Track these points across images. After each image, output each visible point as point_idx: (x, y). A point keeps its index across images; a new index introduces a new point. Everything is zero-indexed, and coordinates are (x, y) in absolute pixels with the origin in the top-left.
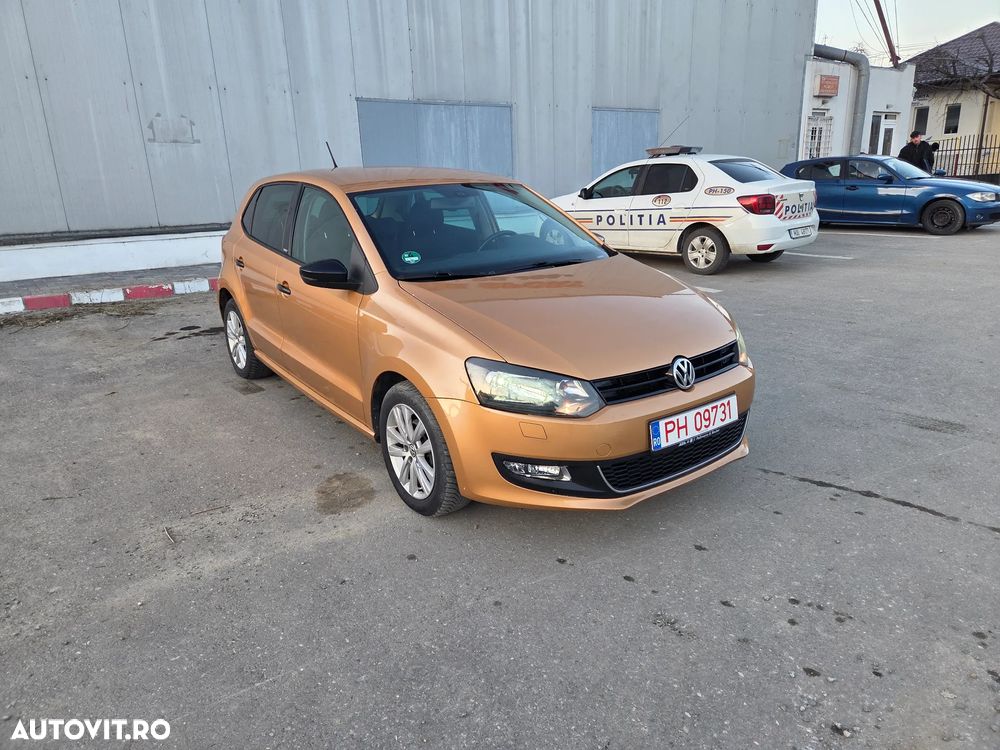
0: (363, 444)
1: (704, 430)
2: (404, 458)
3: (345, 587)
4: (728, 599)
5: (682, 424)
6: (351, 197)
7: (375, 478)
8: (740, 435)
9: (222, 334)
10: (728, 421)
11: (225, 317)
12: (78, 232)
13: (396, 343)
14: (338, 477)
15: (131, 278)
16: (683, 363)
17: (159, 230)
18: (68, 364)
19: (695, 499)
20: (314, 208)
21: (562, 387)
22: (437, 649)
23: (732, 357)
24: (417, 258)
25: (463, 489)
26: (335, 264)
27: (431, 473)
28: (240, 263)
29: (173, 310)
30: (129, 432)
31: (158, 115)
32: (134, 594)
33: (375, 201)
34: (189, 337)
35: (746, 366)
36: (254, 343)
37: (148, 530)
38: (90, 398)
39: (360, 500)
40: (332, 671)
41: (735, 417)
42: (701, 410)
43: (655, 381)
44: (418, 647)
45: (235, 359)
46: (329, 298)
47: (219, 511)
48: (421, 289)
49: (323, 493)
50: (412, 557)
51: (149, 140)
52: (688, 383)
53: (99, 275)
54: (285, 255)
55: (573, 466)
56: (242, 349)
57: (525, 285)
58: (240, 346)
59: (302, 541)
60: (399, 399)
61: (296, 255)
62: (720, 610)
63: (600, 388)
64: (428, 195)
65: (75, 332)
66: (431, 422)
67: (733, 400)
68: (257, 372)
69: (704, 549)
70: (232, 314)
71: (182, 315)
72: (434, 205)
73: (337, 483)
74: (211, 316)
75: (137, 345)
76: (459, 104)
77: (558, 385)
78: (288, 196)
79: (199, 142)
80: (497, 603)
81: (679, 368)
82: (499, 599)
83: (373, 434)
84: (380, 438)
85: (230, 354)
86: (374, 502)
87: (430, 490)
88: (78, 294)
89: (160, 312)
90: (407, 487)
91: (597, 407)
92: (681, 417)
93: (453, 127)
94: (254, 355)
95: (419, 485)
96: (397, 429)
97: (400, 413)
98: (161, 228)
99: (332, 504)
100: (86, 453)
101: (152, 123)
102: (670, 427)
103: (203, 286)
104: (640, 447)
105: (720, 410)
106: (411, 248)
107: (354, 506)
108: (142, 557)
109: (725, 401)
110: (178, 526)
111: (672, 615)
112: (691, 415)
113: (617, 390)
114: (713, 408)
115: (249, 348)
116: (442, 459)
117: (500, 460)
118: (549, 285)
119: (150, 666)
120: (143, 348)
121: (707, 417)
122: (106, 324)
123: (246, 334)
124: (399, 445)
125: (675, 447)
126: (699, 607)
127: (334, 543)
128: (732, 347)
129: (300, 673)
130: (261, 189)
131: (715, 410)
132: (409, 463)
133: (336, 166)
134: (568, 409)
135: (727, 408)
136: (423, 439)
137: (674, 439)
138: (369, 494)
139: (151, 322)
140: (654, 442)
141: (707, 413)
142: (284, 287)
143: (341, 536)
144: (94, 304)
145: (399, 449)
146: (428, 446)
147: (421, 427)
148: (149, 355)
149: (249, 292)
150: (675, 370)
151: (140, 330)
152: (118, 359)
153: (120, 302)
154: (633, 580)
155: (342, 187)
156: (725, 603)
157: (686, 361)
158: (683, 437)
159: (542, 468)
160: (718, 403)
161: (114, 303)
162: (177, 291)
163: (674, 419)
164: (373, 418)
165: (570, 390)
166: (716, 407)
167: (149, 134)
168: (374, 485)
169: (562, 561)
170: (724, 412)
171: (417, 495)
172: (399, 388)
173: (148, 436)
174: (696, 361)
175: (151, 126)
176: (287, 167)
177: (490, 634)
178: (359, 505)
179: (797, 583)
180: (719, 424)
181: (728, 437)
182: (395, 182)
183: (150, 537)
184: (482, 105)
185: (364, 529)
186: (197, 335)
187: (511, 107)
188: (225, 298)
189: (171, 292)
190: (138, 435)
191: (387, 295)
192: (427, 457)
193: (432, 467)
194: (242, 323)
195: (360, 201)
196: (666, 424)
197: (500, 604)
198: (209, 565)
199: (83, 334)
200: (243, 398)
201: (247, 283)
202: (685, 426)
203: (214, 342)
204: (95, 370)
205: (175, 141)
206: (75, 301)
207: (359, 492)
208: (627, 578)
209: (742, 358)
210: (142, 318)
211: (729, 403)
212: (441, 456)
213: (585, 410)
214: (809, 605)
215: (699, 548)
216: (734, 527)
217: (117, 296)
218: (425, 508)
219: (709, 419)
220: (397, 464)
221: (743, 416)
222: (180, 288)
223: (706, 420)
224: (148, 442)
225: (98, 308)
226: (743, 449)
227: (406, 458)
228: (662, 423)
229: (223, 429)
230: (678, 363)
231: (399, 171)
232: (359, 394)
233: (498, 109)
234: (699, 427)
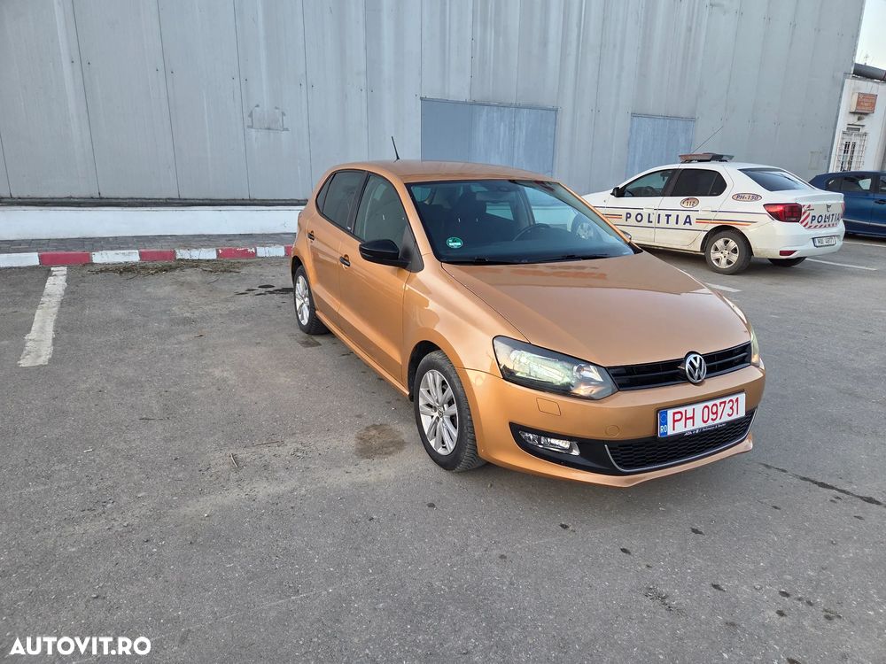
0: (398, 400)
1: (710, 423)
2: (432, 417)
3: (373, 524)
4: (720, 583)
5: (689, 415)
6: (408, 186)
7: (406, 431)
8: (745, 431)
9: (292, 294)
10: (735, 417)
11: (295, 280)
12: (186, 199)
13: (434, 317)
14: (375, 427)
15: (224, 240)
16: (695, 359)
17: (249, 202)
18: (169, 308)
19: (696, 485)
20: (376, 193)
21: (578, 370)
22: (447, 590)
23: (745, 357)
24: (459, 244)
25: (481, 452)
26: (389, 244)
27: (455, 434)
28: (311, 236)
29: (253, 270)
30: (210, 370)
31: (257, 106)
32: (203, 507)
33: (428, 191)
34: (264, 294)
35: (758, 367)
36: (316, 304)
37: (217, 454)
38: (183, 338)
39: (391, 449)
40: (356, 596)
41: (742, 414)
42: (710, 404)
43: (668, 373)
44: (430, 585)
45: (300, 316)
46: (382, 273)
47: (276, 445)
48: (460, 271)
49: (361, 439)
50: (431, 505)
51: (249, 127)
52: (699, 378)
53: (199, 236)
54: (348, 232)
55: (582, 443)
56: (306, 309)
57: (554, 274)
58: (305, 306)
59: (340, 479)
60: (432, 366)
61: (357, 234)
62: (710, 592)
63: (614, 375)
64: (475, 188)
65: (177, 282)
66: (459, 389)
67: (742, 397)
68: (317, 329)
69: (701, 533)
70: (301, 279)
71: (261, 275)
72: (479, 197)
73: (373, 432)
74: (283, 277)
75: (223, 297)
76: (510, 106)
77: (576, 368)
78: (356, 181)
79: (287, 130)
80: (502, 557)
81: (691, 363)
82: (504, 553)
83: (408, 393)
84: (414, 397)
85: (296, 311)
86: (403, 452)
87: (452, 448)
88: (182, 251)
89: (244, 271)
90: (432, 443)
91: (610, 391)
92: (689, 409)
93: (502, 128)
94: (315, 315)
95: (443, 443)
96: (429, 391)
97: (432, 378)
98: (250, 200)
99: (367, 450)
100: (176, 384)
101: (252, 112)
102: (678, 417)
103: (280, 251)
104: (645, 432)
105: (728, 406)
106: (456, 235)
107: (386, 454)
108: (211, 476)
109: (734, 398)
110: (242, 454)
111: (665, 591)
112: (699, 407)
113: (629, 378)
114: (721, 403)
115: (312, 308)
116: (465, 422)
117: (517, 429)
118: (576, 275)
119: (210, 568)
120: (227, 300)
121: (714, 410)
122: (200, 278)
123: (310, 296)
124: (429, 406)
125: (681, 435)
126: (691, 587)
127: (367, 485)
128: (746, 348)
129: (329, 593)
130: (334, 175)
131: (723, 405)
132: (436, 420)
133: (398, 158)
134: (583, 390)
135: (735, 405)
136: (450, 403)
137: (681, 428)
138: (400, 445)
139: (237, 278)
140: (661, 429)
141: (715, 407)
142: (345, 260)
143: (372, 479)
144: (193, 260)
145: (428, 409)
146: (454, 409)
147: (449, 391)
148: (232, 306)
149: (316, 260)
150: (688, 365)
151: (228, 285)
152: (207, 308)
153: (213, 260)
154: (629, 553)
155: (401, 177)
156: (716, 587)
157: (698, 357)
158: (690, 427)
159: (553, 441)
160: (727, 399)
161: (208, 261)
162: (259, 254)
163: (682, 409)
164: (409, 379)
165: (585, 373)
166: (725, 402)
167: (248, 121)
168: (405, 437)
169: (565, 527)
170: (731, 408)
171: (441, 451)
172: (433, 356)
173: (225, 374)
174: (708, 358)
175: (251, 115)
176: (358, 156)
177: (494, 584)
178: (390, 453)
179: (789, 577)
180: (726, 419)
181: (734, 431)
182: (447, 175)
183: (219, 459)
184: (530, 107)
185: (393, 475)
186: (271, 292)
187: (557, 110)
188: (297, 263)
189: (254, 255)
190: (217, 373)
191: (430, 274)
192: (452, 419)
193: (456, 428)
194: (308, 287)
195: (415, 190)
196: (674, 414)
197: (505, 557)
198: (264, 489)
199: (182, 284)
200: (304, 350)
201: (315, 252)
202: (693, 418)
203: (284, 300)
204: (188, 315)
205: (269, 129)
206: (179, 256)
207: (391, 442)
208: (624, 550)
209: (755, 359)
210: (229, 275)
211: (737, 400)
212: (464, 419)
213: (598, 393)
214: (800, 599)
215: (696, 531)
216: (732, 515)
217: (209, 254)
218: (447, 463)
219: (716, 413)
220: (426, 422)
221: (750, 413)
222: (262, 252)
223: (713, 414)
224: (225, 380)
225: (195, 264)
226: (747, 444)
227: (434, 418)
228: (670, 413)
229: (284, 375)
230: (691, 358)
231: (451, 166)
232: (399, 357)
233: (545, 112)
234: (705, 419)
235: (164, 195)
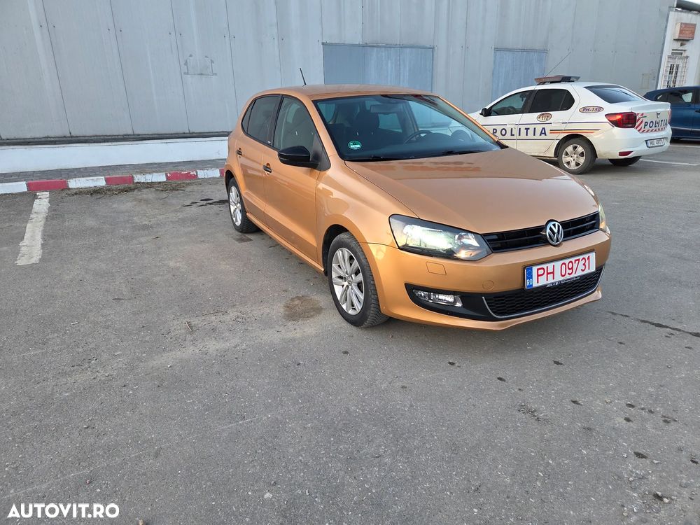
0: (316, 278)
1: (567, 277)
2: (343, 286)
3: (300, 368)
4: (578, 399)
5: (550, 270)
6: (315, 103)
7: (323, 300)
8: (596, 284)
9: (227, 204)
10: (587, 271)
11: (229, 191)
12: (139, 135)
13: (346, 206)
14: (298, 298)
15: (170, 167)
16: (554, 225)
17: (189, 135)
18: (131, 218)
19: (556, 329)
20: (290, 113)
21: (459, 239)
22: (361, 412)
23: (594, 224)
24: (359, 146)
25: (383, 309)
26: (302, 150)
27: (362, 297)
28: (239, 153)
29: (195, 188)
30: (166, 262)
31: (191, 56)
32: (167, 360)
33: (332, 107)
34: (206, 205)
35: (605, 232)
36: (246, 207)
37: (175, 322)
38: (143, 240)
39: (312, 314)
40: (290, 419)
41: (593, 269)
42: (567, 261)
43: (532, 237)
44: (347, 409)
45: (234, 219)
46: (296, 174)
47: (220, 314)
48: (361, 167)
49: (288, 307)
50: (346, 353)
51: (185, 73)
52: (558, 241)
53: (151, 164)
54: (269, 145)
55: (464, 296)
56: (239, 212)
57: (438, 169)
58: (238, 210)
59: (273, 336)
60: (342, 245)
61: (277, 145)
62: (570, 406)
63: (488, 240)
64: (369, 104)
65: (135, 200)
66: (363, 261)
67: (593, 256)
68: (249, 228)
69: (561, 364)
70: (233, 189)
71: (202, 192)
72: (374, 110)
73: (297, 302)
74: (219, 192)
75: (172, 209)
76: (395, 46)
77: (457, 236)
78: (272, 107)
79: (216, 74)
80: (403, 387)
81: (551, 229)
82: (405, 385)
83: (323, 270)
84: (328, 272)
85: (231, 216)
86: (322, 315)
87: (360, 308)
88: (139, 176)
89: (188, 189)
90: (344, 307)
91: (485, 253)
92: (550, 266)
93: (389, 65)
94: (246, 216)
95: (353, 305)
96: (339, 266)
97: (342, 254)
98: (190, 133)
99: (294, 314)
100: (140, 273)
101: (186, 62)
102: (541, 272)
103: (216, 173)
104: (515, 286)
105: (582, 263)
106: (355, 139)
107: (308, 317)
108: (171, 338)
109: (586, 256)
110: (194, 321)
111: (534, 407)
112: (558, 264)
113: (501, 242)
114: (576, 261)
115: (243, 211)
116: (369, 286)
117: (411, 289)
118: (455, 169)
119: (174, 404)
120: (176, 211)
121: (570, 266)
122: (154, 195)
123: (241, 202)
124: (341, 277)
125: (544, 287)
126: (554, 403)
127: (293, 340)
128: (595, 217)
129: (268, 418)
130: (255, 101)
131: (577, 262)
132: (347, 290)
133: (305, 84)
134: (463, 254)
135: (587, 262)
136: (357, 273)
137: (543, 281)
138: (318, 310)
139: (182, 195)
140: (528, 283)
141: (571, 264)
142: (267, 168)
143: (298, 335)
144: (148, 183)
145: (340, 280)
146: (360, 277)
147: (356, 264)
148: (181, 215)
149: (246, 175)
150: (548, 231)
151: (176, 200)
152: (161, 217)
153: (164, 182)
154: (504, 380)
155: (309, 96)
156: (574, 402)
157: (557, 223)
158: (551, 280)
159: (441, 297)
160: (581, 257)
161: (160, 183)
162: (199, 176)
163: (544, 266)
164: (323, 259)
165: (465, 241)
166: (579, 260)
167: (184, 69)
168: (322, 304)
169: (452, 364)
170: (584, 264)
171: (351, 312)
172: (342, 237)
173: (178, 264)
174: (565, 225)
175: (186, 64)
176: (274, 85)
177: (398, 407)
178: (312, 316)
179: (633, 393)
180: (580, 273)
181: (586, 284)
182: (347, 93)
183: (177, 326)
184: (412, 47)
185: (314, 332)
186: (211, 204)
187: (433, 48)
188: (229, 177)
189: (196, 177)
190: (172, 264)
191: (337, 170)
192: (359, 285)
193: (362, 292)
194: (240, 195)
195: (322, 106)
196: (538, 270)
197: (406, 387)
198: (213, 346)
199: (140, 201)
200: (239, 245)
201: (244, 168)
202: (553, 273)
203: (222, 209)
204: (146, 223)
205: (201, 74)
206: (136, 180)
207: (312, 308)
208: (500, 379)
209: (602, 226)
210: (177, 192)
211: (589, 258)
212: (369, 285)
213: (476, 255)
214: (642, 409)
215: (557, 363)
216: (586, 350)
217: (161, 178)
218: (356, 321)
219: (572, 268)
220: (338, 290)
221: (599, 270)
222: (202, 174)
223: (569, 269)
224: (178, 269)
225: (150, 185)
226: (598, 294)
227: (345, 287)
228: (535, 269)
229: (225, 263)
230: (551, 225)
231: (348, 87)
232: (314, 241)
233: (423, 50)
234: (563, 274)
235: (122, 132)
